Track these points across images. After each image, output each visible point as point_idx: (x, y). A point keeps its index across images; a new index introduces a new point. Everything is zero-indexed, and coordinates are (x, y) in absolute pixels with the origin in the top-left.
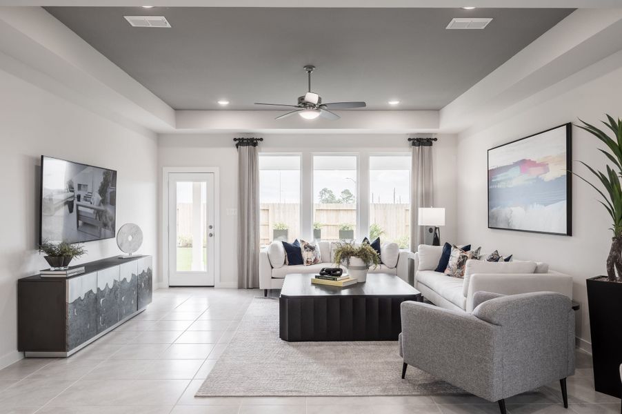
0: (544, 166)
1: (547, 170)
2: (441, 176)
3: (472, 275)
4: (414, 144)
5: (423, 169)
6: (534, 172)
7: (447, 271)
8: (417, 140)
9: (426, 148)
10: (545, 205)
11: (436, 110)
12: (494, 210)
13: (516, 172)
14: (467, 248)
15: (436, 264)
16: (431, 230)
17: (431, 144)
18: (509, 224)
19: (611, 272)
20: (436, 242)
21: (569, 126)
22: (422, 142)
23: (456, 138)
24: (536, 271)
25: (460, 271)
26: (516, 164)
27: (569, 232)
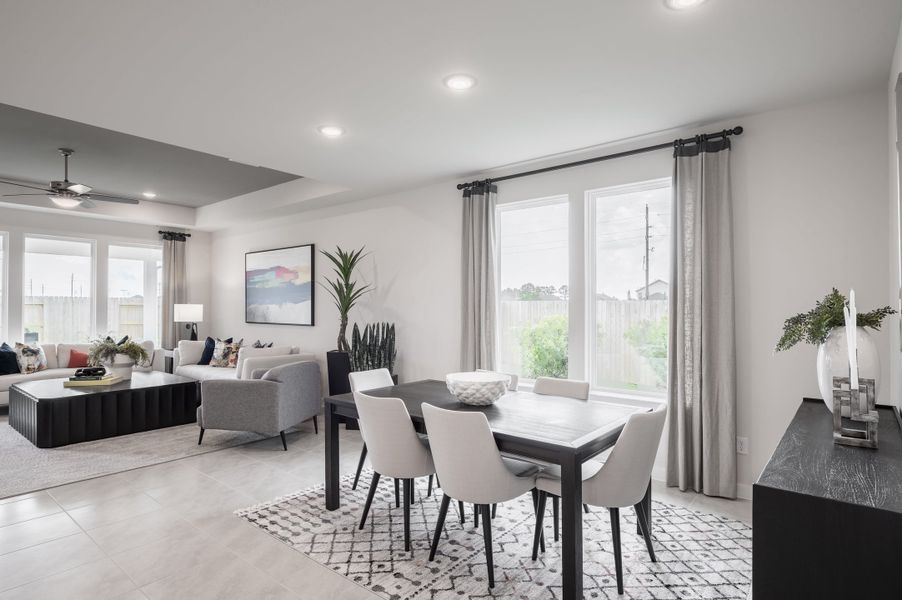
0: (295, 273)
1: (297, 277)
2: (194, 272)
3: (246, 360)
4: (165, 238)
5: (175, 263)
6: (287, 277)
7: (212, 362)
8: (169, 234)
9: (179, 243)
10: (296, 303)
11: (192, 208)
12: (252, 306)
13: (271, 276)
14: (229, 341)
15: (199, 357)
16: (188, 326)
17: (184, 240)
18: (265, 319)
19: (340, 347)
20: (194, 337)
21: (313, 246)
22: (174, 237)
23: (210, 236)
24: (291, 353)
25: (225, 361)
26: (272, 269)
27: (313, 324)
